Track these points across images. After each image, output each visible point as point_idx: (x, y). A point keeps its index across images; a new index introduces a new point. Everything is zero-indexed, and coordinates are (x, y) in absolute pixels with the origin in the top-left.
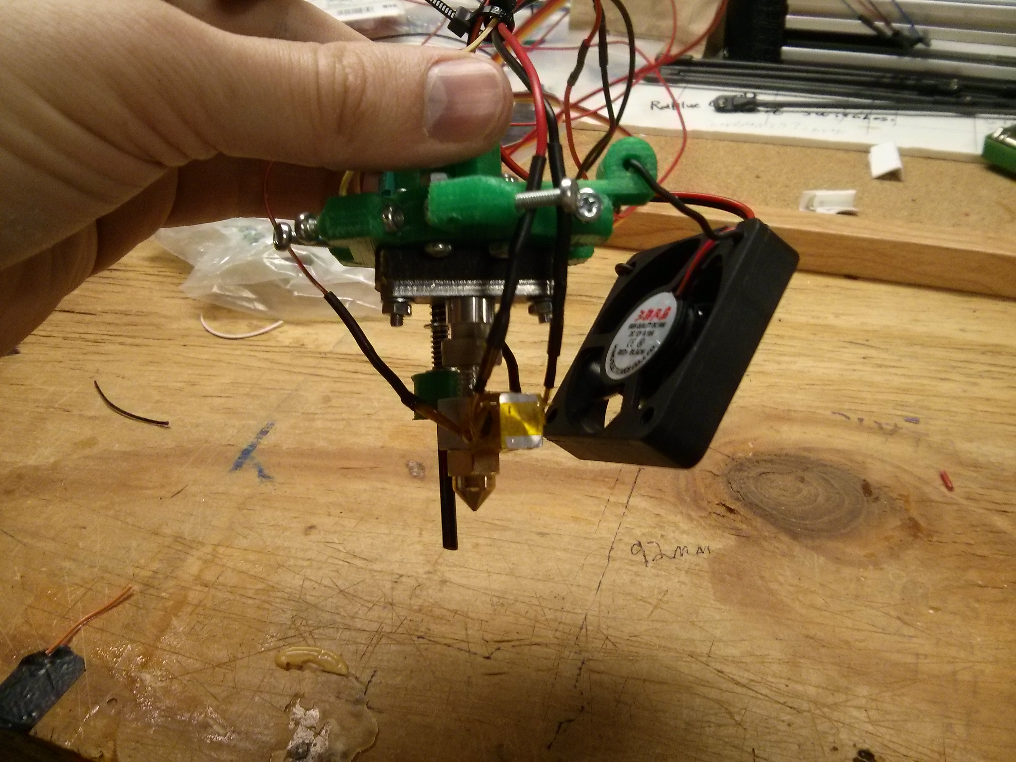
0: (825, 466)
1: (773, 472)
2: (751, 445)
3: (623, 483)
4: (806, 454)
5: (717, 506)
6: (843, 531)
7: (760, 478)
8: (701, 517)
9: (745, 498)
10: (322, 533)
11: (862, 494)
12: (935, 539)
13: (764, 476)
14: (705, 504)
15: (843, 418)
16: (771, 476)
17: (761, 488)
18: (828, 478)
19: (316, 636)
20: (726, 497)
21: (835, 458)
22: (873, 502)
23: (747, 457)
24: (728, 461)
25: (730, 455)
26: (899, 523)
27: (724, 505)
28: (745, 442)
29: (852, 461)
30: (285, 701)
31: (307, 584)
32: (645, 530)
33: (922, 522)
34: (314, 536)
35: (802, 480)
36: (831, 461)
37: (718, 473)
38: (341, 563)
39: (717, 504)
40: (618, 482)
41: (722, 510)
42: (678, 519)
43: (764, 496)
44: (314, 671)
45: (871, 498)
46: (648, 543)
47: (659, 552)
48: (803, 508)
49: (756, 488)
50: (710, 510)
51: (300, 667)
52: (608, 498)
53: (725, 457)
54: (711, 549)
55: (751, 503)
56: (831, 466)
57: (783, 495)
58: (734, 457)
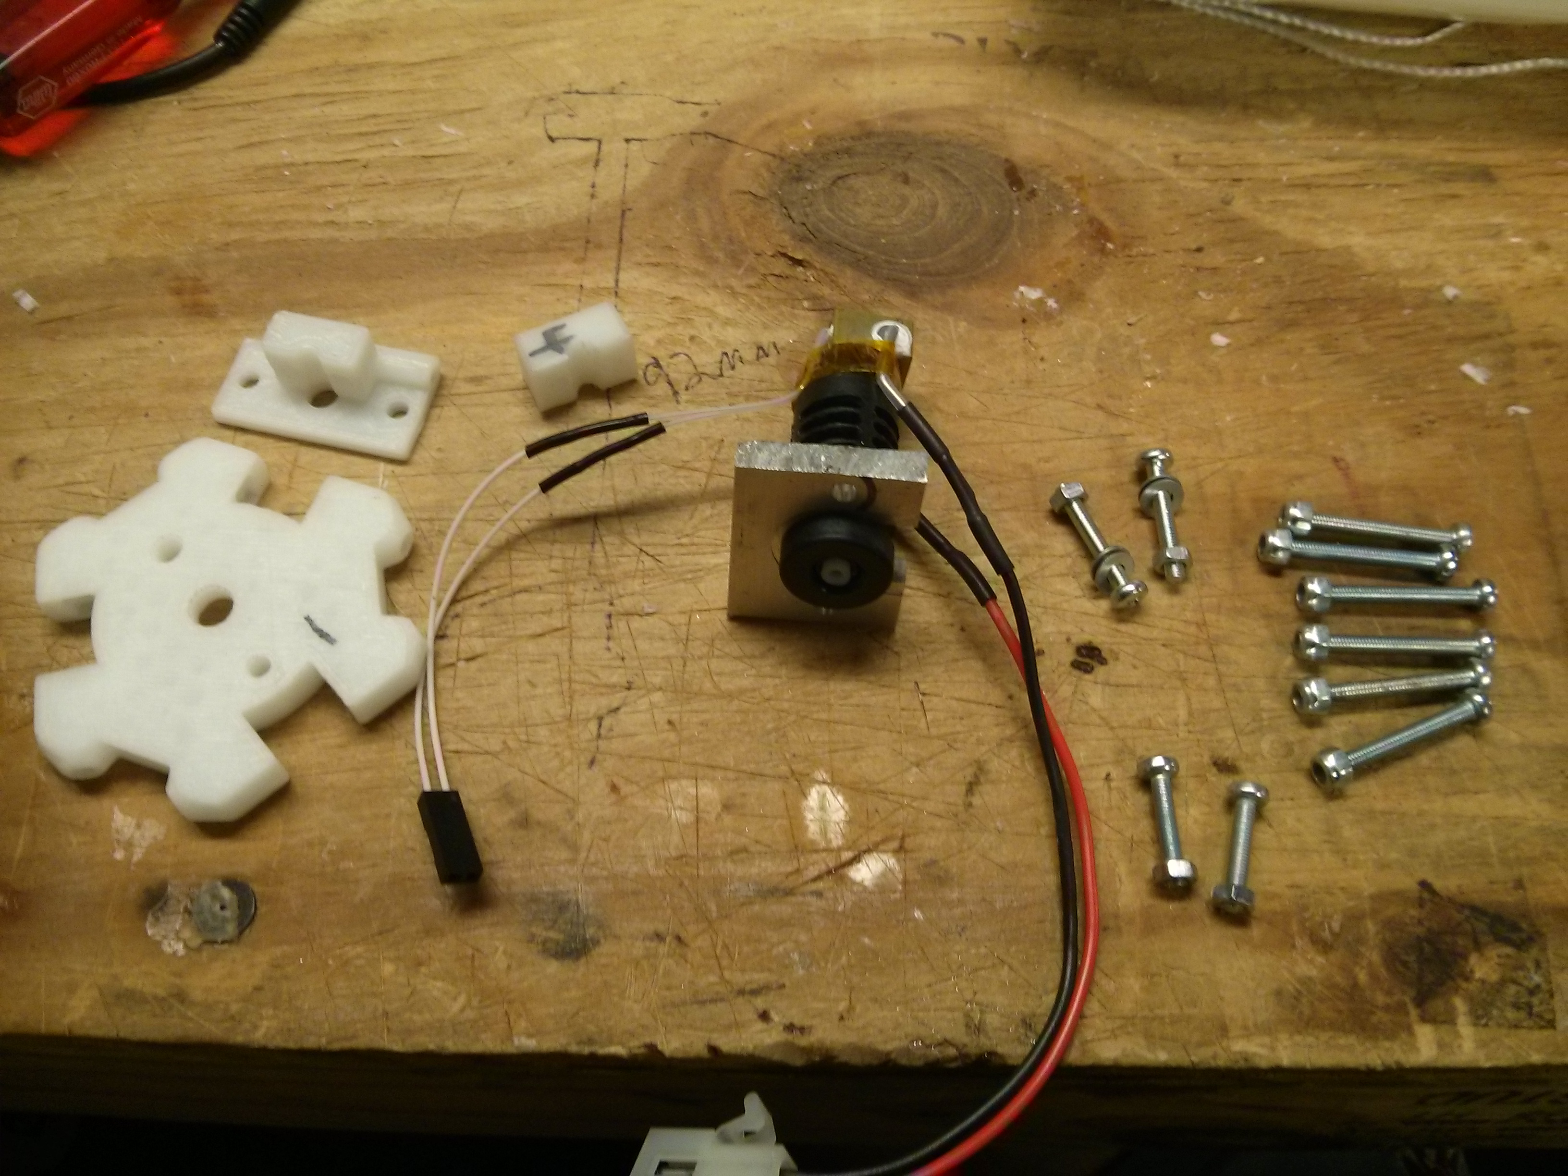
0: (938, 144)
1: (855, 174)
2: (808, 127)
3: (599, 246)
4: (904, 126)
5: (773, 259)
6: (987, 265)
7: (834, 189)
8: (750, 287)
9: (817, 234)
10: (47, 467)
11: (1007, 187)
12: (1134, 251)
13: (840, 182)
14: (750, 259)
15: (952, 43)
16: (852, 181)
17: (841, 210)
18: (947, 167)
20: (786, 238)
21: (953, 125)
22: (1028, 199)
23: (806, 150)
24: (774, 163)
25: (776, 152)
26: (1075, 232)
27: (784, 255)
28: (795, 120)
29: (980, 126)
32: (659, 334)
33: (1110, 223)
34: (34, 478)
35: (906, 180)
36: (947, 132)
37: (761, 193)
39: (772, 256)
40: (591, 245)
41: (781, 266)
42: (711, 299)
43: (848, 224)
45: (1024, 192)
46: (672, 357)
47: (693, 371)
48: (917, 235)
49: (832, 210)
50: (763, 270)
52: (578, 283)
53: (770, 158)
54: (779, 346)
55: (830, 242)
56: (948, 143)
57: (881, 217)
58: (783, 154)
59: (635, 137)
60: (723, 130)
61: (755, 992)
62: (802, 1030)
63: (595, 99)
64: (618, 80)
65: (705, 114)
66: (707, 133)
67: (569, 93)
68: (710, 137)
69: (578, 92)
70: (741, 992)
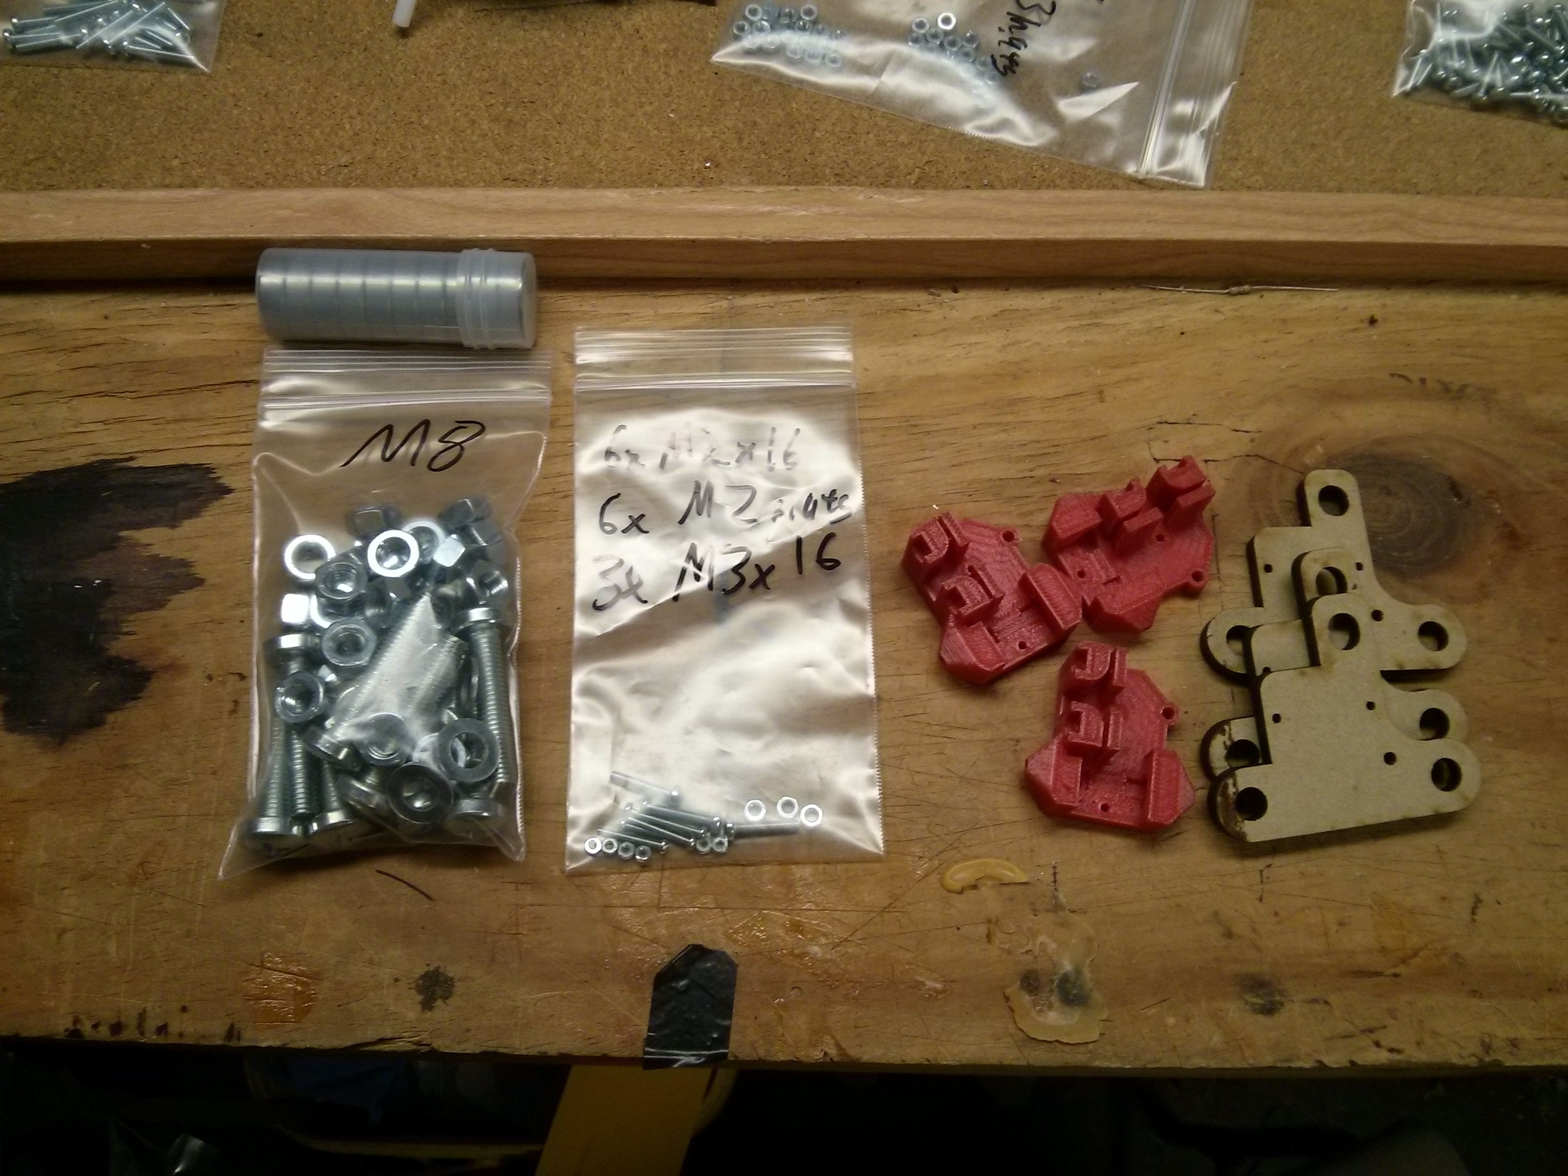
0: (1405, 464)
2: (1319, 449)
4: (1381, 449)
6: (1446, 557)
11: (1453, 498)
12: (1534, 547)
15: (1402, 381)
18: (1412, 483)
19: (968, 844)
21: (1410, 447)
22: (1466, 507)
25: (1303, 470)
26: (1496, 534)
28: (1312, 445)
29: (1430, 450)
30: (982, 930)
31: (918, 778)
33: (1518, 527)
35: (1389, 493)
36: (1408, 454)
38: (941, 740)
44: (993, 886)
45: (1463, 502)
48: (1401, 534)
51: (975, 887)
56: (1412, 463)
59: (1211, 459)
60: (1266, 453)
61: (1371, 1031)
62: (1399, 1051)
63: (1179, 427)
64: (1191, 413)
65: (1253, 440)
66: (1257, 456)
67: (1161, 423)
68: (1259, 459)
69: (1166, 422)
70: (1363, 1031)
